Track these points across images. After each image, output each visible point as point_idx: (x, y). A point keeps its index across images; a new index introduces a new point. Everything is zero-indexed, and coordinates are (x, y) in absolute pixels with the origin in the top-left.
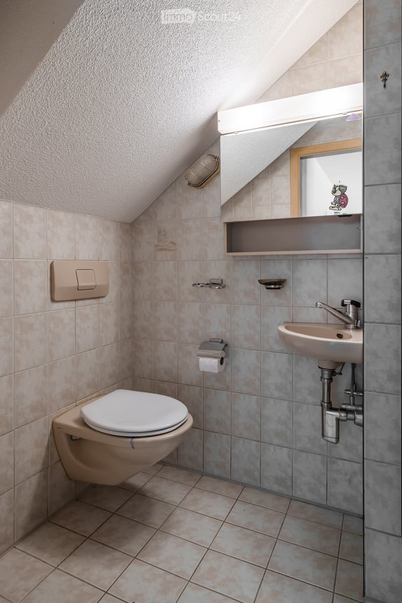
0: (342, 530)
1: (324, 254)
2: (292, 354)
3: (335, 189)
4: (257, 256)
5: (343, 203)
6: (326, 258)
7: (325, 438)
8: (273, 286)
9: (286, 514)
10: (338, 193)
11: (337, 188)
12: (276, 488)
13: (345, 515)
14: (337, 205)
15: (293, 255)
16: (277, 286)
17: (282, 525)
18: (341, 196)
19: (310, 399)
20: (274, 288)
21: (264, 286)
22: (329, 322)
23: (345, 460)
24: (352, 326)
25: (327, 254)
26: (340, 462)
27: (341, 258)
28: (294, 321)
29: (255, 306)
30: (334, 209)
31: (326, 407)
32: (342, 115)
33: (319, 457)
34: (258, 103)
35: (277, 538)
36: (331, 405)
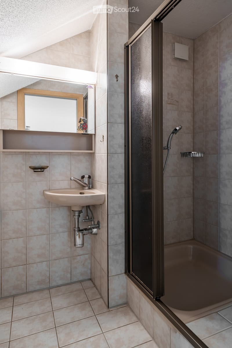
0: (84, 289)
1: (69, 153)
2: (49, 208)
3: (81, 120)
4: (24, 152)
5: (85, 128)
6: (70, 154)
7: (77, 246)
8: (39, 170)
9: (50, 297)
10: (82, 122)
11: (82, 120)
12: (38, 287)
13: (81, 283)
14: (81, 128)
15: (49, 152)
16: (42, 170)
17: (51, 303)
18: (83, 124)
19: (61, 230)
20: (40, 171)
21: (32, 170)
22: (72, 187)
23: (81, 255)
24: (87, 188)
25: (71, 153)
26: (78, 257)
27: (79, 154)
28: (50, 189)
29: (22, 183)
30: (80, 130)
31: (77, 230)
32: (84, 84)
33: (66, 259)
34: (21, 59)
35: (53, 311)
36: (79, 229)
